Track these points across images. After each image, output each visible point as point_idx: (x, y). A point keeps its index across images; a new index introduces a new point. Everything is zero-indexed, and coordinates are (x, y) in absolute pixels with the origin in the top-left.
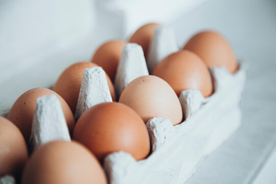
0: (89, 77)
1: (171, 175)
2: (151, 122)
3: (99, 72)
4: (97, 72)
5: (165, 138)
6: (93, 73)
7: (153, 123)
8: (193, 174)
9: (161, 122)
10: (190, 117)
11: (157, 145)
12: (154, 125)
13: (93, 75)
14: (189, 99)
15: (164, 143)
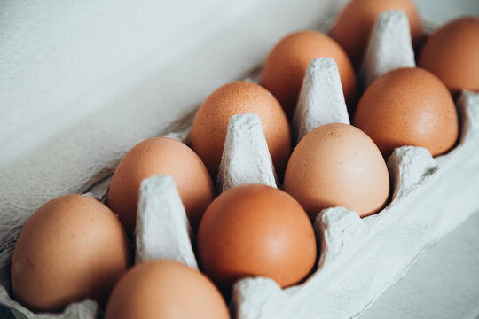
0: (235, 134)
1: (350, 299)
2: (324, 216)
3: (251, 128)
4: (248, 126)
5: (342, 245)
6: (241, 128)
7: (326, 217)
8: (401, 279)
9: (339, 218)
10: (399, 197)
11: (327, 256)
12: (327, 222)
13: (240, 132)
14: (404, 166)
15: (339, 253)
